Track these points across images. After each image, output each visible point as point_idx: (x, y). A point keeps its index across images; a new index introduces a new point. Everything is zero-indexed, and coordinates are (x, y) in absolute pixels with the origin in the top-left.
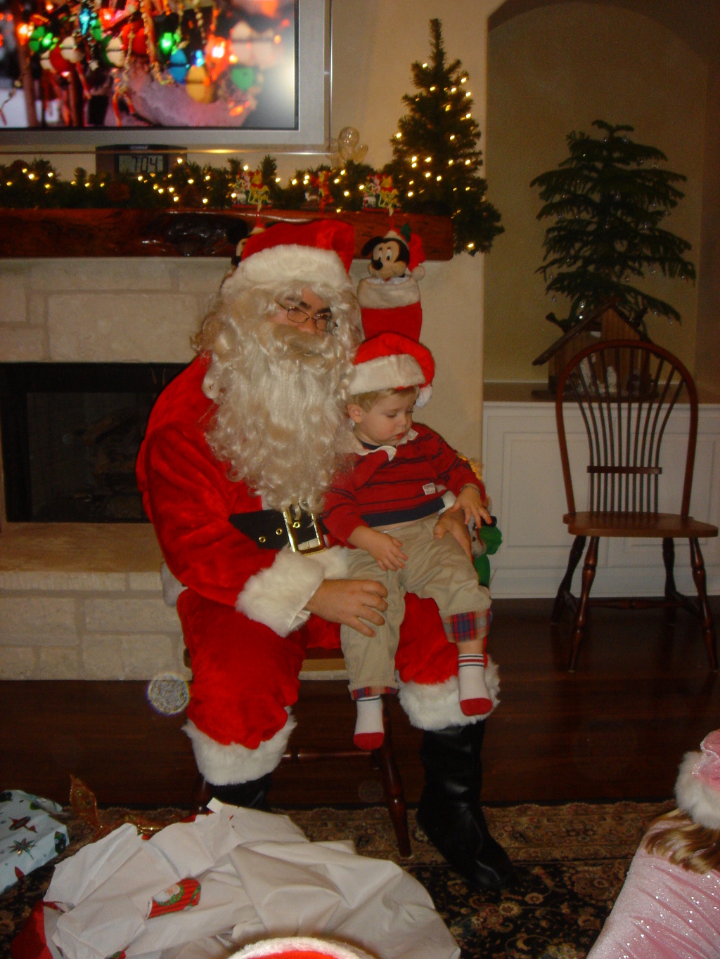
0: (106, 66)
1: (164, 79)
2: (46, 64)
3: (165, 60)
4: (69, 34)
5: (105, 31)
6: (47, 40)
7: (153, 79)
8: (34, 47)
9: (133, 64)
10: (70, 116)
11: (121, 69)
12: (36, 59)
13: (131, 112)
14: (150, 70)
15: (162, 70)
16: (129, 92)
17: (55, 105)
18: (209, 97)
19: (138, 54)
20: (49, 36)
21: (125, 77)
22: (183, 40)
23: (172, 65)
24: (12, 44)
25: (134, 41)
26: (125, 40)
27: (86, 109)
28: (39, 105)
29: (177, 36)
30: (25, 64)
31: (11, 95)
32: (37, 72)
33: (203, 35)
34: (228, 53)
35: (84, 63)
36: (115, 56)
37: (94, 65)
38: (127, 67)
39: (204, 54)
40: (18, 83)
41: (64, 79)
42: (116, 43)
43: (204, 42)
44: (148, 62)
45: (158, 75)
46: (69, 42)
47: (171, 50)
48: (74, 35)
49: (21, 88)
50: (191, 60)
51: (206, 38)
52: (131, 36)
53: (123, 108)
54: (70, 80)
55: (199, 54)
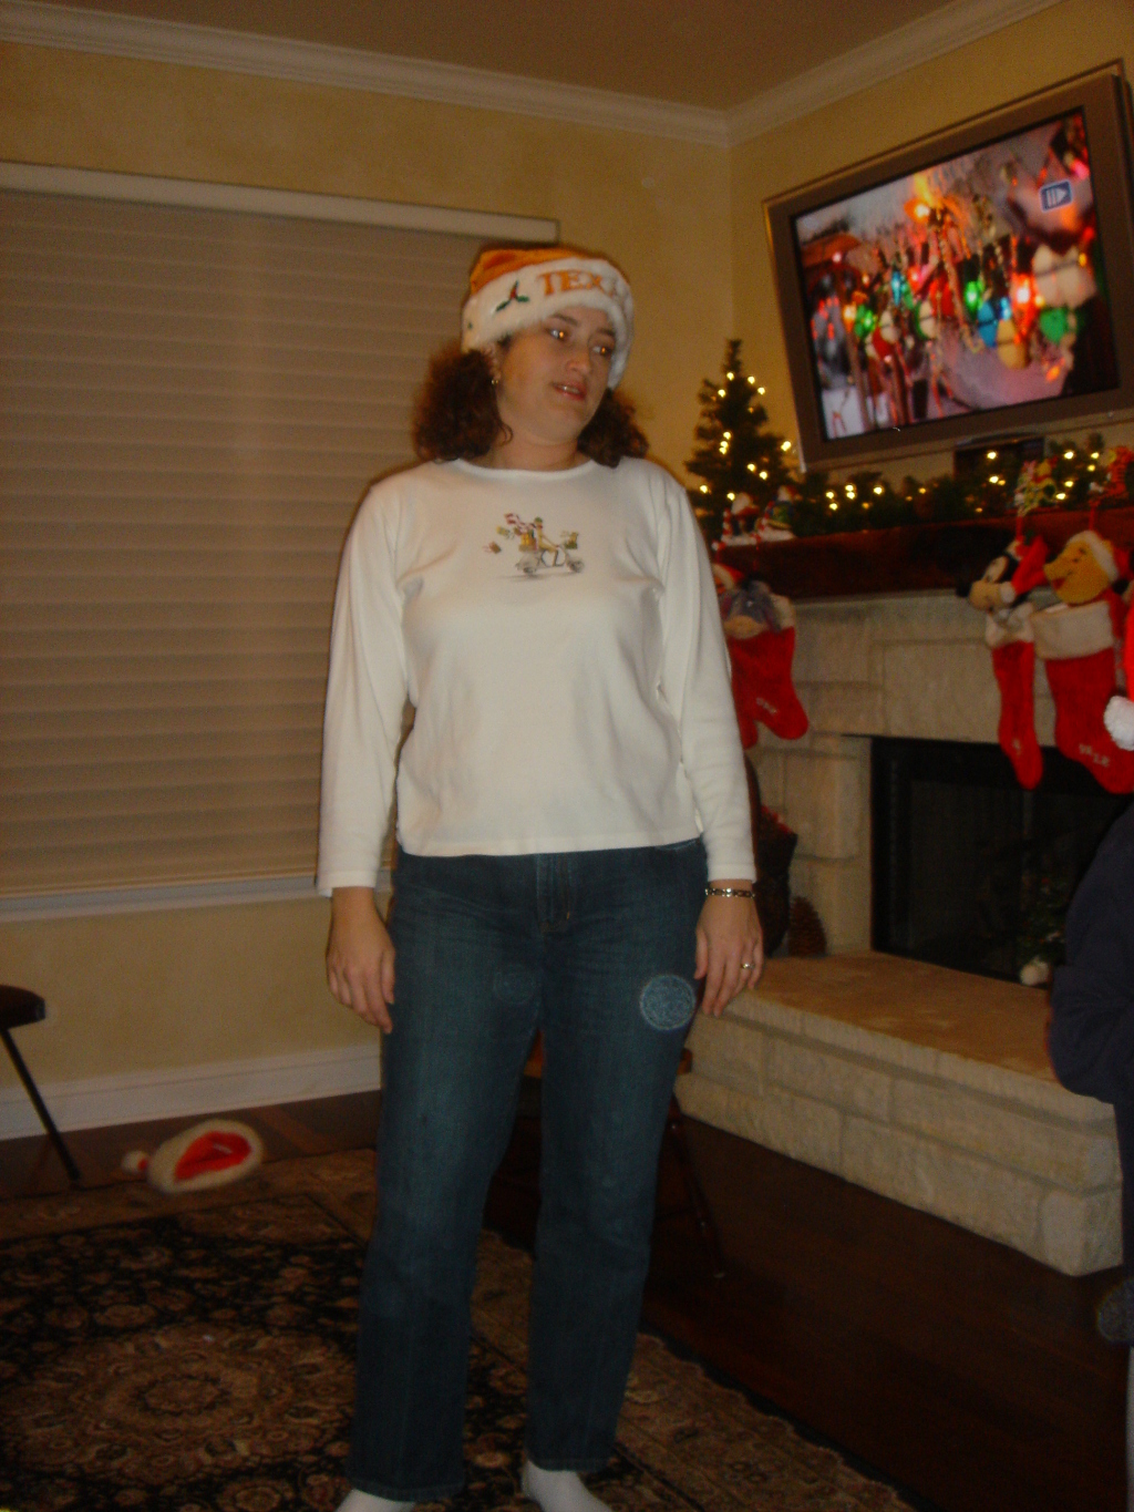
0: (921, 340)
1: (976, 345)
2: (871, 351)
3: (972, 316)
4: (884, 308)
5: (915, 296)
6: (868, 321)
7: (964, 348)
8: (859, 331)
9: (943, 331)
10: (897, 412)
11: (934, 340)
12: (861, 347)
13: (950, 397)
14: (961, 335)
15: (972, 334)
16: (945, 372)
17: (883, 400)
18: (1022, 361)
19: (946, 315)
20: (869, 314)
21: (939, 351)
22: (987, 287)
23: (980, 325)
24: (841, 333)
25: (943, 299)
26: (934, 303)
27: (910, 400)
28: (869, 402)
29: (981, 283)
30: (853, 354)
31: (847, 395)
32: (865, 362)
33: (1005, 276)
34: (1033, 294)
35: (902, 341)
36: (928, 327)
37: (910, 342)
38: (940, 337)
39: (1009, 301)
40: (850, 380)
41: (887, 366)
42: (926, 309)
43: (1007, 284)
44: (957, 326)
45: (968, 341)
46: (887, 318)
47: (977, 304)
48: (889, 307)
49: (854, 385)
50: (998, 313)
51: (1009, 279)
52: (939, 296)
53: (942, 392)
54: (892, 365)
55: (1004, 302)
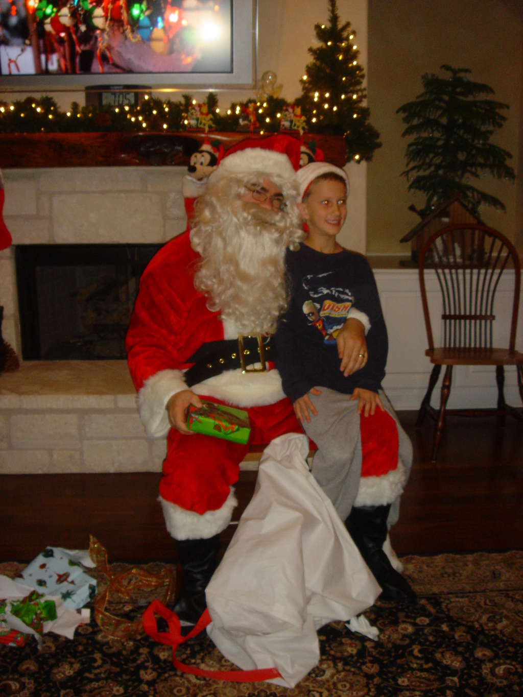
0: (92, 28)
1: (134, 37)
2: (48, 28)
3: (135, 23)
4: (64, 5)
5: (91, 3)
6: (49, 10)
7: (126, 38)
8: (40, 15)
9: (112, 27)
10: (66, 66)
11: (103, 30)
12: (41, 23)
13: (111, 62)
14: (124, 31)
17: (55, 58)
19: (115, 19)
20: (50, 7)
21: (106, 37)
22: (148, 9)
23: (139, 28)
24: (23, 13)
25: (112, 10)
26: (106, 10)
27: (78, 60)
28: (43, 57)
29: (144, 7)
30: (33, 27)
31: (23, 51)
32: (42, 33)
33: (163, 5)
34: (180, 18)
35: (76, 26)
36: (99, 22)
37: (83, 28)
38: (107, 29)
39: (163, 19)
40: (27, 42)
41: (61, 39)
42: (99, 12)
43: (163, 10)
44: (123, 26)
45: (130, 35)
46: (65, 11)
47: (139, 17)
48: (68, 6)
49: (30, 45)
50: (154, 24)
51: (165, 8)
52: (110, 6)
53: (104, 59)
54: (66, 39)
55: (160, 19)
